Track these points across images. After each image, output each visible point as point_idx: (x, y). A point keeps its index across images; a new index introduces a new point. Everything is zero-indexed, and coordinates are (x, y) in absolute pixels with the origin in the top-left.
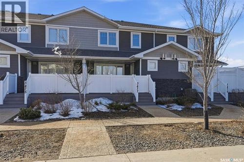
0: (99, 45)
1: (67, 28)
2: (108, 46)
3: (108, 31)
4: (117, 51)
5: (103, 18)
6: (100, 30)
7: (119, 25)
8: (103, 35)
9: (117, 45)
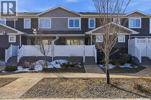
0: (69, 27)
1: (50, 19)
2: (74, 28)
3: (74, 19)
4: (80, 31)
5: (71, 11)
6: (69, 19)
7: (80, 15)
8: (71, 21)
9: (80, 27)
